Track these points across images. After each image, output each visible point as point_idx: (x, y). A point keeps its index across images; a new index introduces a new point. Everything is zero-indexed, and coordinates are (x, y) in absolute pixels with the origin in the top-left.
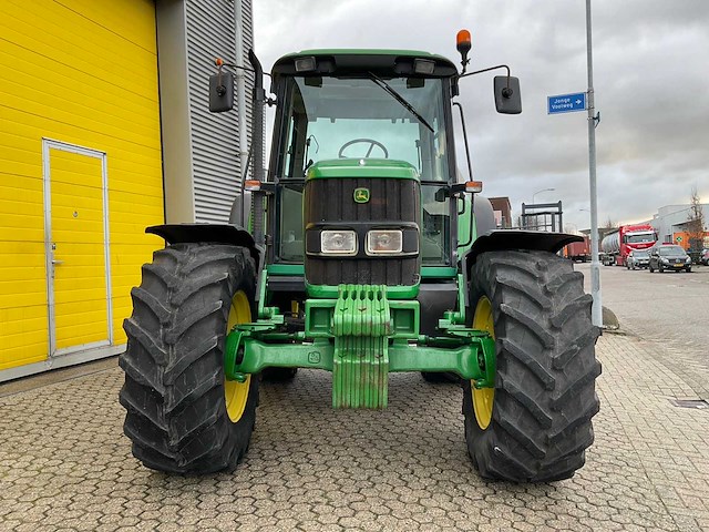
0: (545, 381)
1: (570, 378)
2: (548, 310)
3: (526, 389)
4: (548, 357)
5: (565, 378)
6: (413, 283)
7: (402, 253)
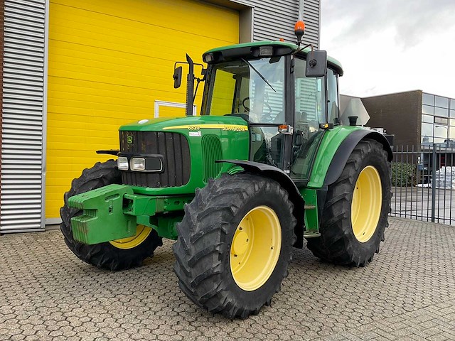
2: (201, 209)
6: (157, 187)
7: (146, 171)
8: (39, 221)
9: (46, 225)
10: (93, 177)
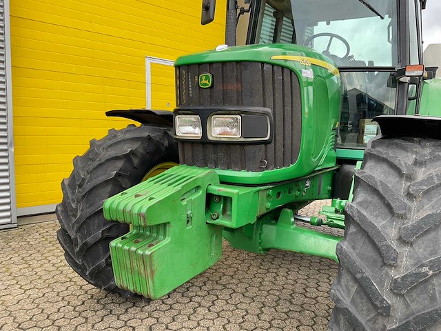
0: (377, 303)
1: (414, 306)
2: (402, 217)
3: (357, 307)
4: (387, 275)
5: (408, 306)
6: (261, 169)
7: (242, 140)
8: (8, 214)
9: (18, 217)
10: (112, 153)
